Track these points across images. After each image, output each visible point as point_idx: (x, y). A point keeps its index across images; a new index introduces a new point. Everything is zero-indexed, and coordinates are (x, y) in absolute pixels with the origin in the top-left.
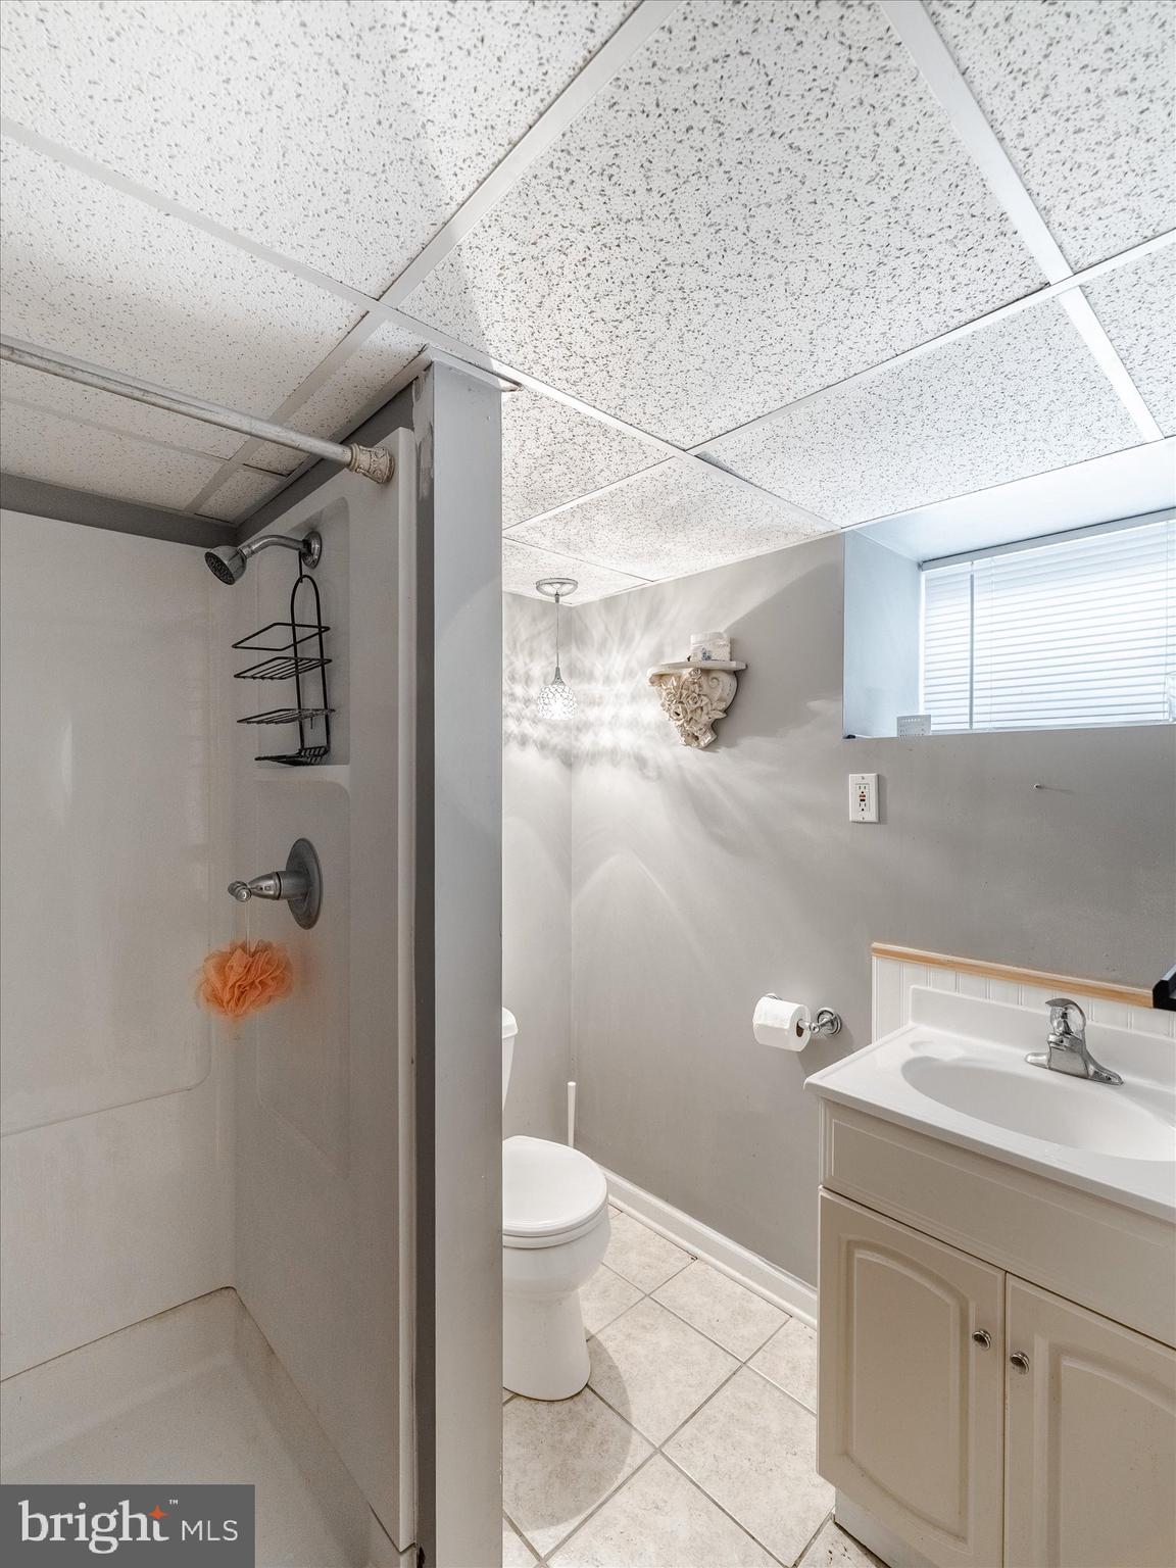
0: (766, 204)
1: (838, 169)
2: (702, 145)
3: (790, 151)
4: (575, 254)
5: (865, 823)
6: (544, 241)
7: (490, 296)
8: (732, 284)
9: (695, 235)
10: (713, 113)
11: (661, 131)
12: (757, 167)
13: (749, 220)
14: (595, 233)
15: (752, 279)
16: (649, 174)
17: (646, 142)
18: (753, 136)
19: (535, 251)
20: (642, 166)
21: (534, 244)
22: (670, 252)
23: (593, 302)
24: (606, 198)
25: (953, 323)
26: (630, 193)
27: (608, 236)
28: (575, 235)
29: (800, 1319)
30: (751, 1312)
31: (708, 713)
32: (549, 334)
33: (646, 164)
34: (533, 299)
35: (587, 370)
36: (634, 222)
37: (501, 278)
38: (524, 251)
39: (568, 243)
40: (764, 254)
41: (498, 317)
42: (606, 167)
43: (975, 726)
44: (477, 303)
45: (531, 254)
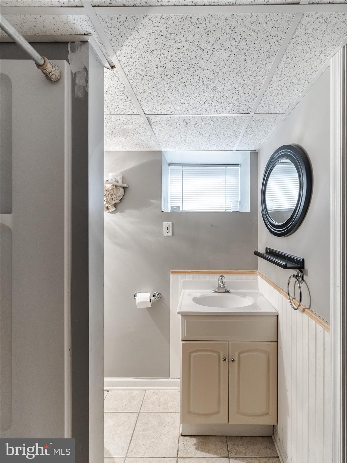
0: (229, 67)
1: (246, 70)
2: (232, 44)
3: (244, 60)
4: (179, 45)
5: (169, 236)
6: (174, 35)
7: (139, 37)
8: (205, 79)
9: (210, 63)
10: (241, 40)
11: (229, 34)
12: (236, 58)
13: (223, 68)
14: (189, 44)
15: (210, 81)
16: (216, 41)
17: (223, 34)
18: (242, 51)
19: (168, 36)
20: (217, 38)
21: (171, 34)
22: (201, 63)
23: (169, 61)
24: (202, 38)
25: (230, 113)
26: (208, 42)
27: (191, 48)
28: (184, 40)
29: (149, 390)
30: (134, 396)
31: (115, 201)
32: (145, 60)
33: (218, 39)
34: (153, 48)
35: (144, 78)
36: (201, 49)
37: (149, 35)
38: (165, 33)
39: (180, 41)
40: (218, 77)
41: (134, 45)
42: (210, 31)
43: (183, 210)
44: (132, 36)
45: (166, 36)
